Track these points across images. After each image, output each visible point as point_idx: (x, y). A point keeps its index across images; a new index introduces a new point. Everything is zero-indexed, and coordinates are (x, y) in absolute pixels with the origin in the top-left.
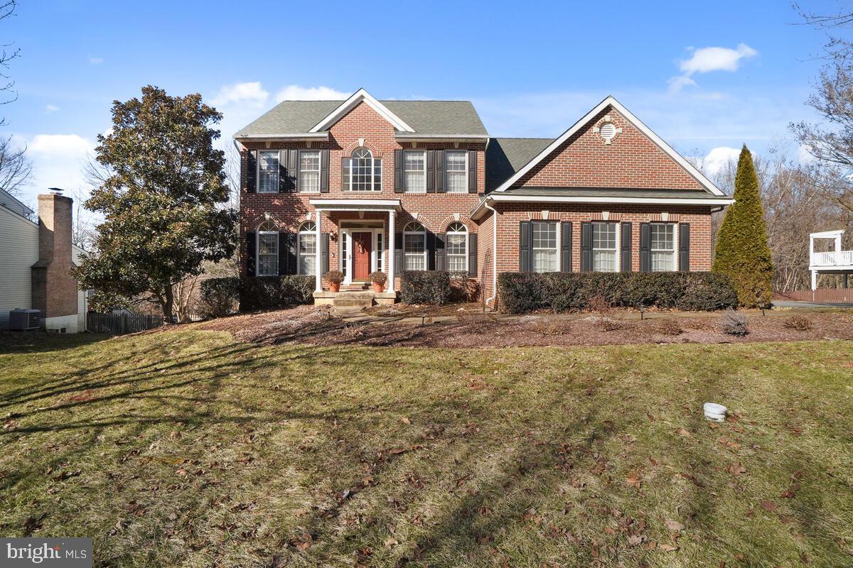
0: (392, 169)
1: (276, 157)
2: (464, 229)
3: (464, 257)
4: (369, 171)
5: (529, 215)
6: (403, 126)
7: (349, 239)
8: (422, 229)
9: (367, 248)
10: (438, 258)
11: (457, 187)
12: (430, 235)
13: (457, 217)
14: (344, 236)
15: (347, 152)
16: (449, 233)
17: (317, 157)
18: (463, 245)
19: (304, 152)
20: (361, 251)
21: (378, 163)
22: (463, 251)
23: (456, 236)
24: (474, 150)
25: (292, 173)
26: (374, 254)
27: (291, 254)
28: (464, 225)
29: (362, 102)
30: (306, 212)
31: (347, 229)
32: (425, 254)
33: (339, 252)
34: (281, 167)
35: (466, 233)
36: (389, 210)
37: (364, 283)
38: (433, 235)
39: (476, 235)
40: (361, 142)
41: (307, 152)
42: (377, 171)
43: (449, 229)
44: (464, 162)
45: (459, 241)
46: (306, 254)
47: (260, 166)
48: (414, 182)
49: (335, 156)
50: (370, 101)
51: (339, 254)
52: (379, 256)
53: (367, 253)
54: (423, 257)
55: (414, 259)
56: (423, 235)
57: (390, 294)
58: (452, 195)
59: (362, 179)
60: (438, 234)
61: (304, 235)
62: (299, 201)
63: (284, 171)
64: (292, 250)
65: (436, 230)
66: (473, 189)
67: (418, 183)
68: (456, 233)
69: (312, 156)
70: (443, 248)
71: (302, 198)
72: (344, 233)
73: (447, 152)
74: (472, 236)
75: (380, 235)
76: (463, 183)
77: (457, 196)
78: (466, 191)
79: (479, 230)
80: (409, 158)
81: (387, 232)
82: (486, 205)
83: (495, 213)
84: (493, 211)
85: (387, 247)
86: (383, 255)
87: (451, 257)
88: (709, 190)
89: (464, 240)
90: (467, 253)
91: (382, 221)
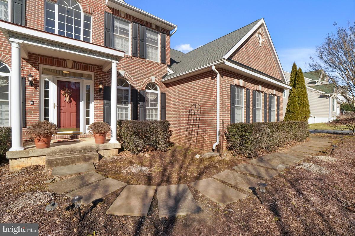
0: (103, 28)
2: (156, 89)
3: (156, 110)
4: (78, 23)
5: (235, 81)
7: (53, 88)
8: (127, 85)
9: (75, 97)
10: (140, 109)
11: (152, 58)
12: (134, 91)
13: (153, 79)
14: (47, 84)
16: (147, 91)
18: (156, 100)
20: (67, 100)
21: (87, 18)
22: (156, 105)
23: (152, 93)
24: (165, 34)
26: (82, 104)
28: (157, 86)
31: (51, 77)
32: (130, 106)
33: (40, 100)
35: (159, 92)
36: (113, 61)
37: (71, 132)
38: (137, 91)
39: (165, 94)
42: (87, 26)
43: (147, 88)
44: (157, 40)
45: (154, 98)
48: (120, 45)
51: (40, 102)
52: (87, 106)
53: (74, 103)
54: (127, 109)
56: (128, 91)
57: (114, 144)
58: (150, 62)
59: (70, 29)
60: (140, 91)
65: (139, 87)
66: (163, 61)
67: (124, 46)
68: (152, 91)
70: (144, 102)
72: (47, 79)
73: (147, 29)
74: (163, 95)
75: (88, 88)
76: (155, 55)
77: (154, 63)
78: (159, 61)
79: (168, 90)
80: (117, 24)
81: (97, 83)
82: (214, 68)
83: (218, 76)
84: (216, 74)
85: (96, 98)
86: (92, 105)
87: (148, 109)
88: (284, 81)
89: (157, 97)
90: (159, 106)
91: (92, 73)
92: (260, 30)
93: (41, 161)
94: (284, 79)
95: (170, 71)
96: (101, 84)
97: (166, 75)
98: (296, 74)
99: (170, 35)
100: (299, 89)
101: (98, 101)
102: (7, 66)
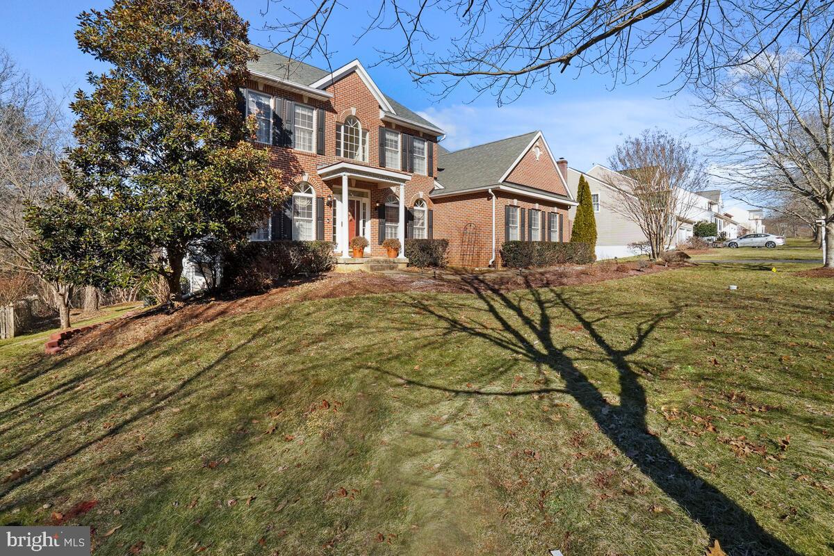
0: (377, 144)
1: (267, 103)
2: (423, 206)
3: (424, 228)
4: (357, 141)
5: (509, 202)
6: (386, 105)
8: (396, 202)
9: (355, 216)
10: (408, 229)
11: (420, 170)
13: (421, 195)
14: (335, 202)
15: (341, 117)
16: (415, 208)
17: (310, 114)
18: (423, 218)
19: (297, 105)
21: (364, 135)
22: (423, 224)
23: (420, 211)
24: (431, 141)
25: (286, 126)
27: (286, 217)
28: (424, 202)
29: (354, 72)
30: (302, 173)
31: (338, 196)
33: (332, 218)
34: (275, 116)
35: (426, 209)
36: (401, 184)
39: (432, 211)
40: (353, 111)
41: (303, 107)
42: (364, 142)
43: (415, 205)
44: (423, 149)
45: (421, 216)
46: (299, 218)
47: (249, 109)
48: (390, 159)
49: (330, 119)
50: (362, 73)
51: (332, 220)
52: (365, 224)
54: (396, 228)
55: (390, 229)
57: (403, 259)
58: (418, 176)
59: (352, 147)
60: (410, 208)
61: (298, 197)
62: (294, 159)
63: (278, 121)
64: (288, 213)
66: (430, 174)
67: (395, 160)
68: (419, 208)
69: (306, 112)
70: (413, 220)
71: (298, 156)
73: (415, 138)
74: (430, 212)
75: (364, 205)
76: (422, 167)
77: (421, 177)
78: (426, 174)
79: (435, 207)
80: (388, 136)
81: (373, 201)
82: (490, 191)
83: (494, 197)
84: (492, 196)
85: (372, 217)
86: (368, 224)
88: (569, 196)
89: (424, 215)
90: (426, 226)
91: (369, 191)
92: (537, 143)
94: (568, 194)
95: (438, 185)
96: (378, 202)
97: (433, 189)
98: (583, 187)
99: (436, 142)
100: (585, 206)
101: (375, 220)
102: (312, 188)
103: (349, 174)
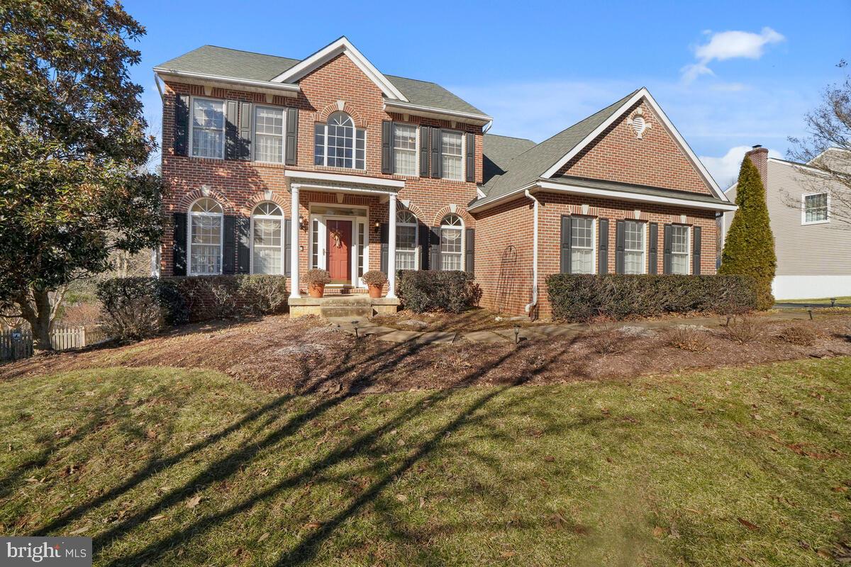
0: (379, 144)
1: (219, 110)
2: (459, 223)
3: (459, 256)
4: (349, 143)
5: (570, 209)
6: (393, 92)
7: (322, 229)
8: (413, 220)
9: (346, 240)
10: (432, 256)
11: (452, 174)
12: (423, 228)
13: (453, 208)
14: (315, 224)
15: (322, 115)
16: (444, 227)
17: (279, 117)
18: (458, 241)
19: (260, 107)
20: (337, 245)
21: (360, 134)
22: (458, 249)
23: (451, 230)
24: (473, 133)
25: (243, 135)
26: (354, 249)
27: (241, 245)
28: (460, 218)
29: (343, 54)
30: (266, 189)
31: (320, 216)
32: (417, 250)
33: (309, 245)
34: (228, 124)
35: (462, 228)
36: (391, 193)
37: (342, 285)
38: (427, 228)
39: (473, 230)
40: (341, 105)
41: (267, 108)
42: (360, 144)
43: (443, 222)
44: (460, 146)
45: (454, 237)
46: (263, 246)
47: (195, 119)
48: (403, 163)
49: (306, 120)
50: (352, 54)
51: (309, 247)
52: (361, 252)
53: (345, 247)
54: (413, 254)
55: (403, 257)
56: (414, 228)
57: (392, 299)
58: (448, 182)
59: (340, 152)
60: (432, 227)
61: (261, 220)
62: (255, 174)
63: (232, 130)
64: (244, 240)
65: (430, 223)
66: (470, 178)
67: (409, 163)
68: (451, 227)
69: (273, 115)
70: (439, 244)
71: (259, 170)
72: (316, 220)
73: (443, 131)
74: (471, 233)
75: (362, 226)
76: (456, 170)
77: (453, 183)
78: (463, 179)
79: (478, 225)
80: (399, 133)
81: (372, 221)
82: (527, 193)
83: (536, 203)
84: (533, 202)
85: (371, 241)
86: (366, 250)
87: (445, 255)
89: (460, 236)
90: (462, 250)
91: (366, 207)
92: (639, 110)
93: (316, 311)
95: (481, 193)
96: (377, 221)
97: (476, 200)
99: (482, 134)
101: (374, 245)
102: (280, 207)
103: (299, 185)
